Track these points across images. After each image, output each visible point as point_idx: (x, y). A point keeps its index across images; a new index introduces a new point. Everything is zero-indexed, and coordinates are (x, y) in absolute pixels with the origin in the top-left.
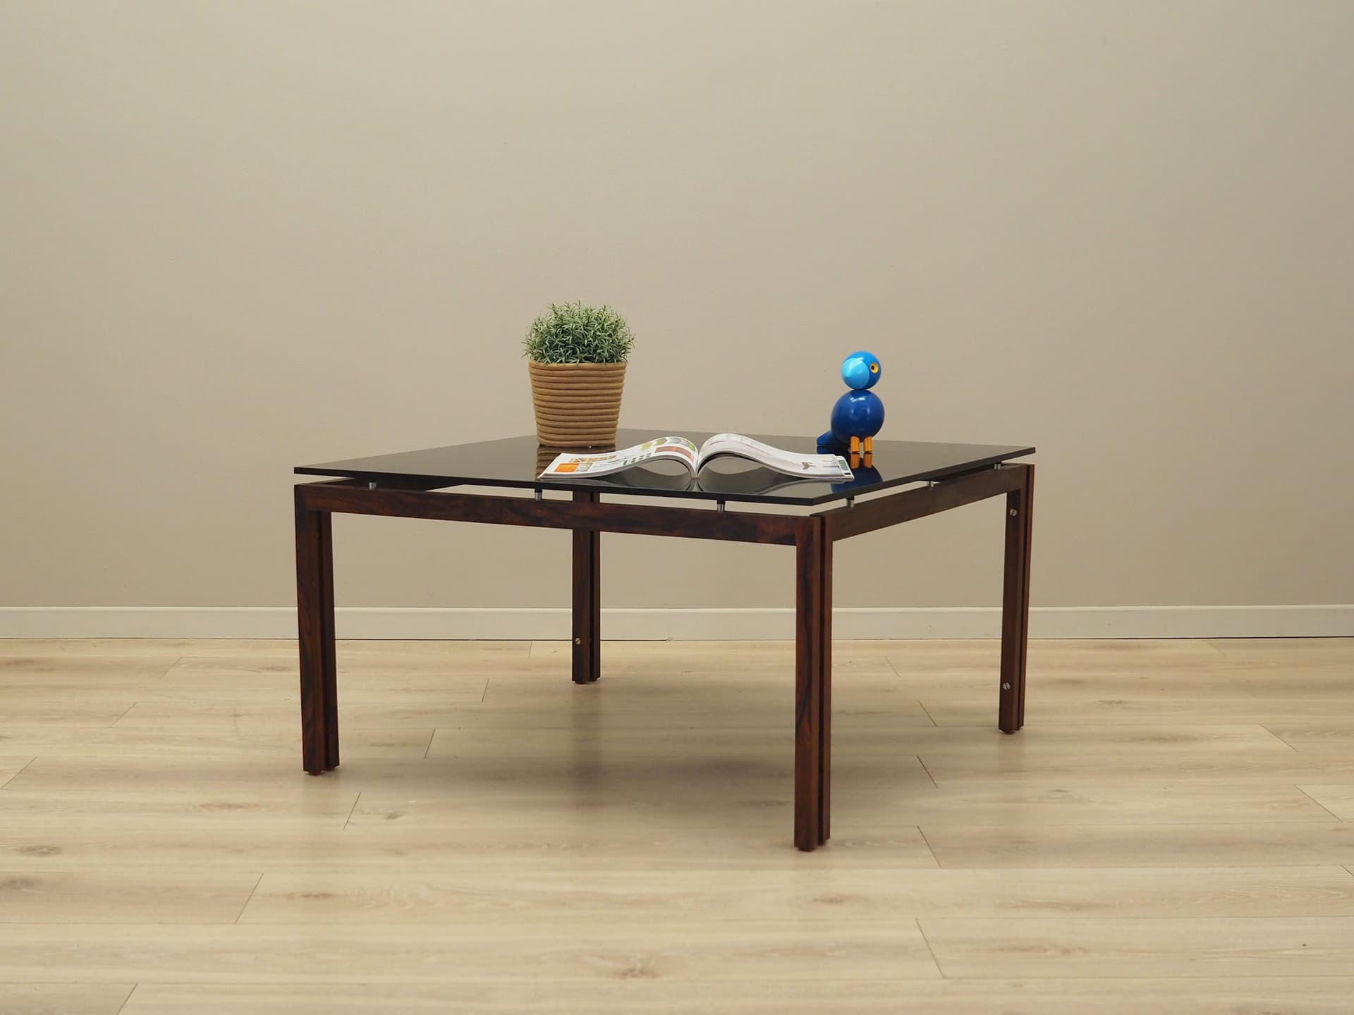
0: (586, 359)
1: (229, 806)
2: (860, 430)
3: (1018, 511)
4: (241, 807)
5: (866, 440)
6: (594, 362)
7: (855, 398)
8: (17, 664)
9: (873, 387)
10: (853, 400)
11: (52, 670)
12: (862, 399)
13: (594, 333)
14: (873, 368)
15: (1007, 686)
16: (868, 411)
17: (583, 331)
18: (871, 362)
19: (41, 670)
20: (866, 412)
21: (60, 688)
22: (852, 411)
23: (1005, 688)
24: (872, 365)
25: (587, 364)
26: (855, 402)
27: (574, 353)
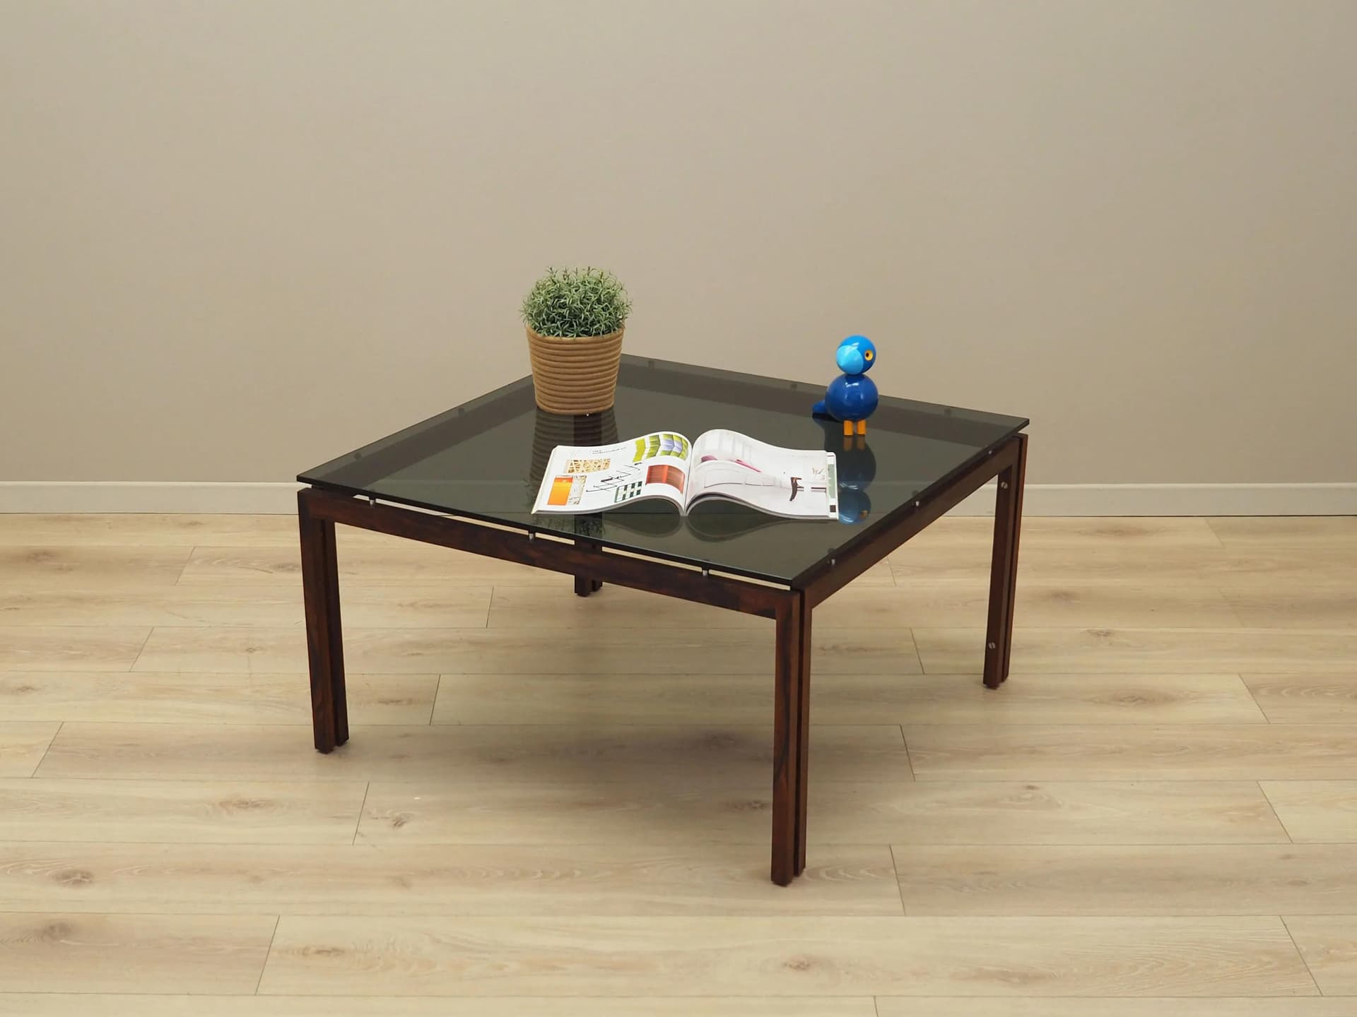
0: (584, 332)
1: (245, 805)
2: (853, 414)
3: (1009, 485)
4: (256, 805)
5: (859, 423)
6: (591, 335)
7: (849, 383)
8: (37, 558)
9: (867, 372)
10: (847, 385)
11: (70, 569)
12: (856, 384)
13: (591, 306)
14: (868, 355)
15: (992, 646)
16: (862, 397)
17: (580, 306)
18: (867, 348)
19: (60, 569)
20: (859, 396)
21: (79, 600)
22: (846, 397)
23: (991, 647)
24: (867, 352)
25: (584, 338)
26: (849, 388)
27: (572, 326)
